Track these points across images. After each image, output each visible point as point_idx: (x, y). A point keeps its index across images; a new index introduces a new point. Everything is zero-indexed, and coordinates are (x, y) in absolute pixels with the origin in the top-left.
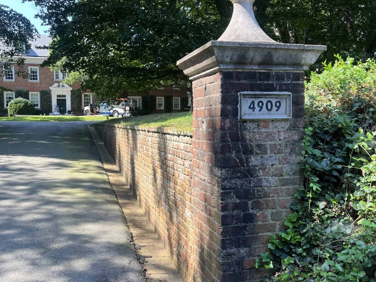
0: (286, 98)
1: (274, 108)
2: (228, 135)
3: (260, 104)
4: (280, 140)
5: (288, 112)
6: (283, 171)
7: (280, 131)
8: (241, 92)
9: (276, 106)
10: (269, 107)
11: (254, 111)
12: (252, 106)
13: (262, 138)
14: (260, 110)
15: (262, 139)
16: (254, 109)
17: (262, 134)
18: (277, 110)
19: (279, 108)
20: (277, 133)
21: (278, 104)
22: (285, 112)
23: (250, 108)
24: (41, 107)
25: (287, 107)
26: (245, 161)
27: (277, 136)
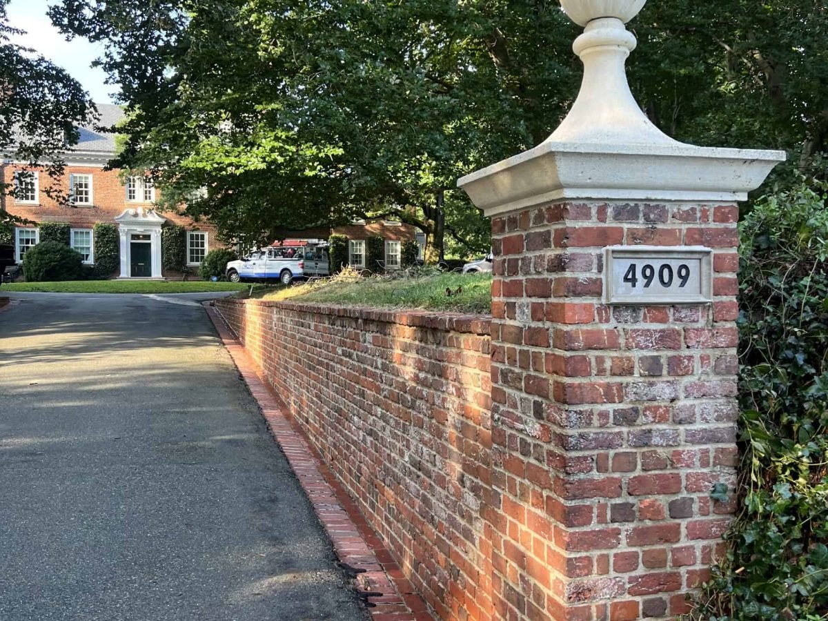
0: (700, 259)
1: (677, 281)
2: (581, 338)
3: (648, 272)
4: (688, 347)
5: (704, 289)
6: (694, 414)
7: (689, 329)
8: (608, 247)
9: (680, 276)
10: (666, 279)
11: (634, 285)
12: (630, 276)
13: (652, 342)
14: (647, 285)
15: (651, 345)
16: (633, 281)
17: (651, 334)
18: (682, 285)
19: (684, 279)
20: (683, 333)
21: (684, 272)
22: (699, 290)
23: (626, 279)
24: (96, 260)
25: (703, 278)
26: (615, 391)
27: (682, 338)
